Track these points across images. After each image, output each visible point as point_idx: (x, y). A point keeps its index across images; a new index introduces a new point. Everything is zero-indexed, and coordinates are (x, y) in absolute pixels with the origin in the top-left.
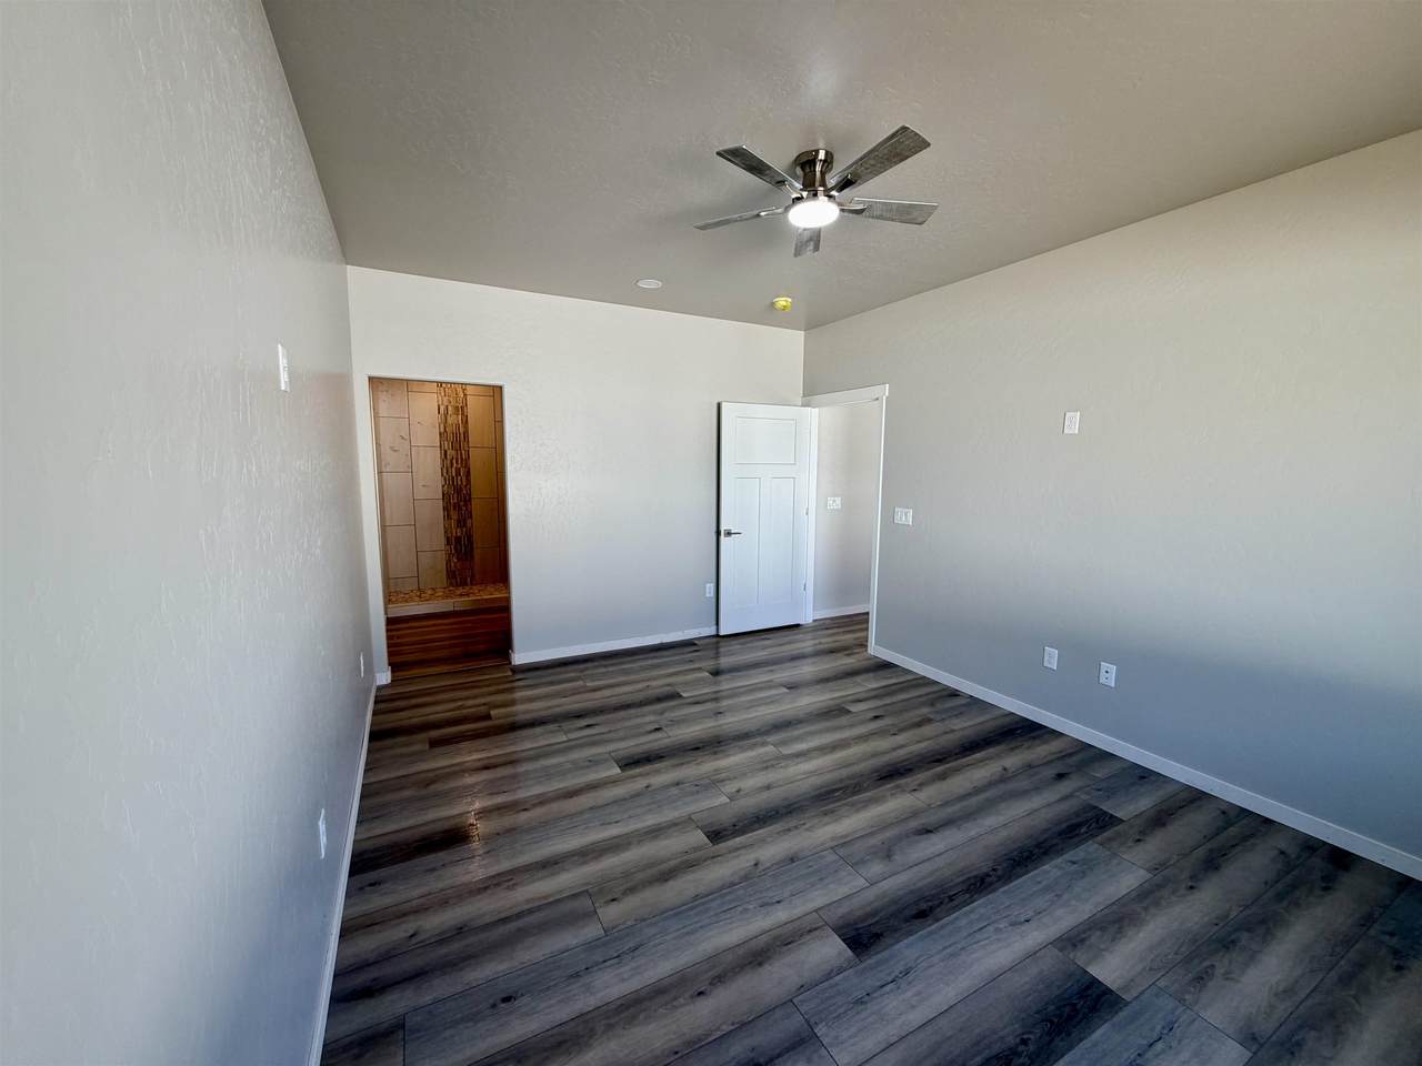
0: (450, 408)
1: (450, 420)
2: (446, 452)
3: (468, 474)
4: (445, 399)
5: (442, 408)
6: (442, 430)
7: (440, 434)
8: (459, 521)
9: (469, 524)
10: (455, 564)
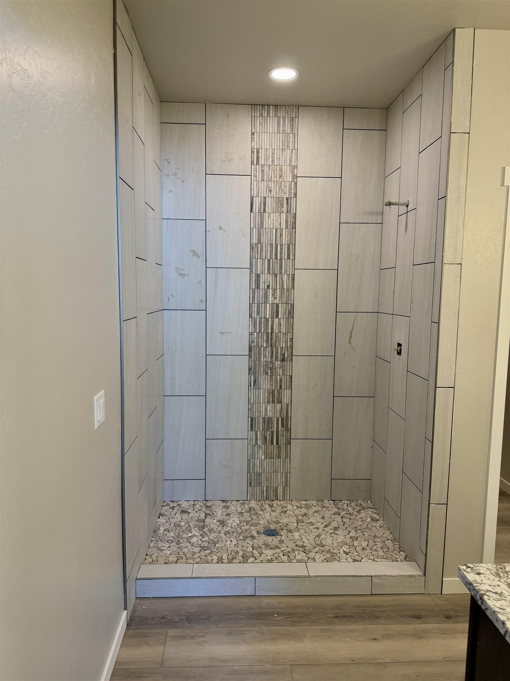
0: (269, 201)
1: (267, 223)
2: (258, 276)
3: (291, 313)
4: (263, 186)
5: (257, 201)
6: (255, 241)
7: (252, 248)
8: (272, 393)
9: (286, 400)
10: (261, 462)
